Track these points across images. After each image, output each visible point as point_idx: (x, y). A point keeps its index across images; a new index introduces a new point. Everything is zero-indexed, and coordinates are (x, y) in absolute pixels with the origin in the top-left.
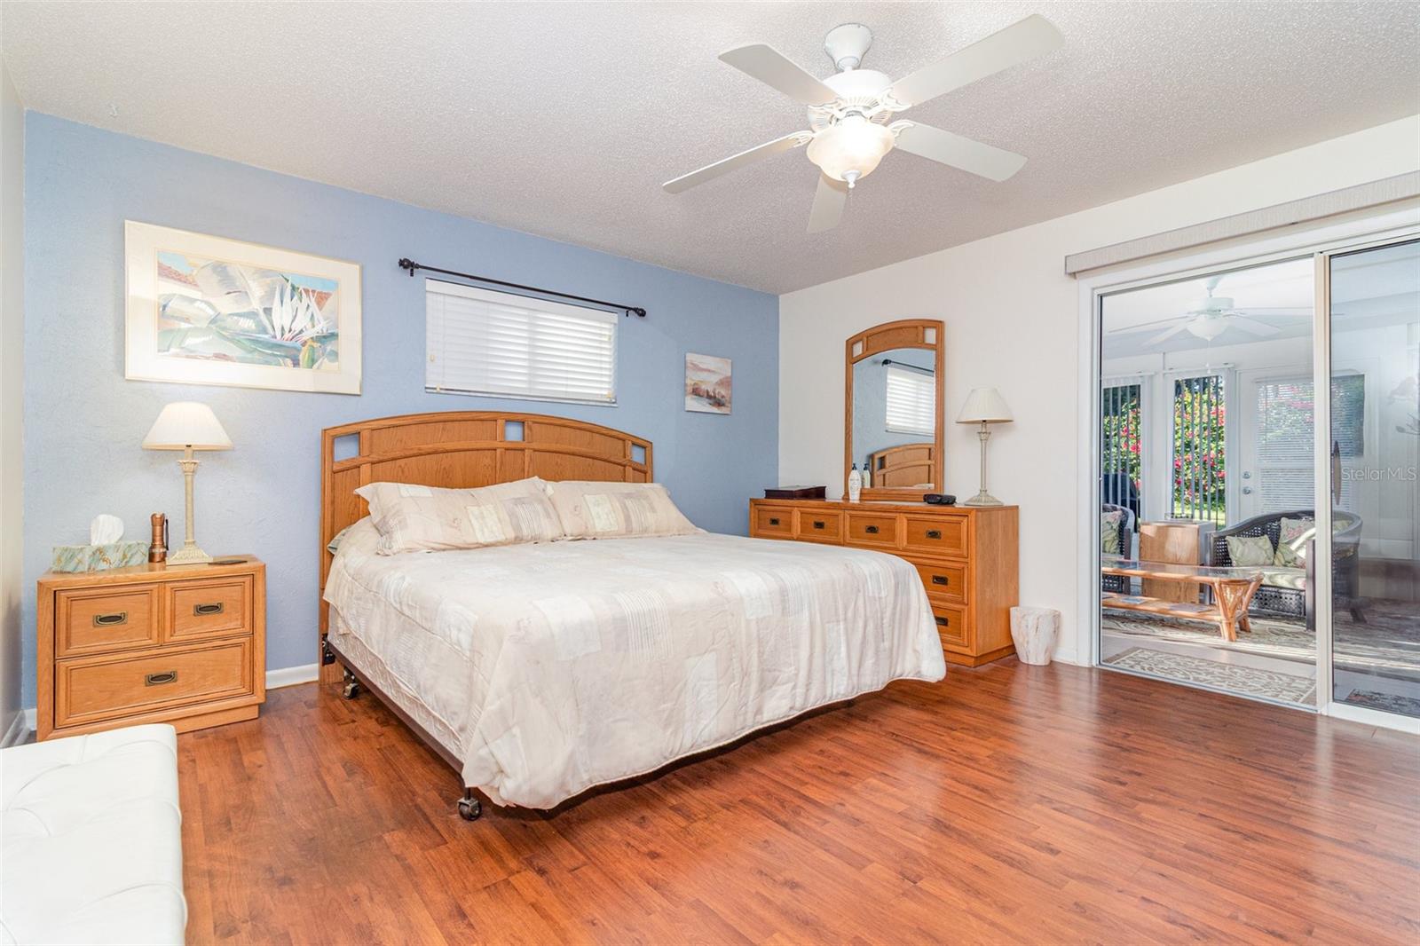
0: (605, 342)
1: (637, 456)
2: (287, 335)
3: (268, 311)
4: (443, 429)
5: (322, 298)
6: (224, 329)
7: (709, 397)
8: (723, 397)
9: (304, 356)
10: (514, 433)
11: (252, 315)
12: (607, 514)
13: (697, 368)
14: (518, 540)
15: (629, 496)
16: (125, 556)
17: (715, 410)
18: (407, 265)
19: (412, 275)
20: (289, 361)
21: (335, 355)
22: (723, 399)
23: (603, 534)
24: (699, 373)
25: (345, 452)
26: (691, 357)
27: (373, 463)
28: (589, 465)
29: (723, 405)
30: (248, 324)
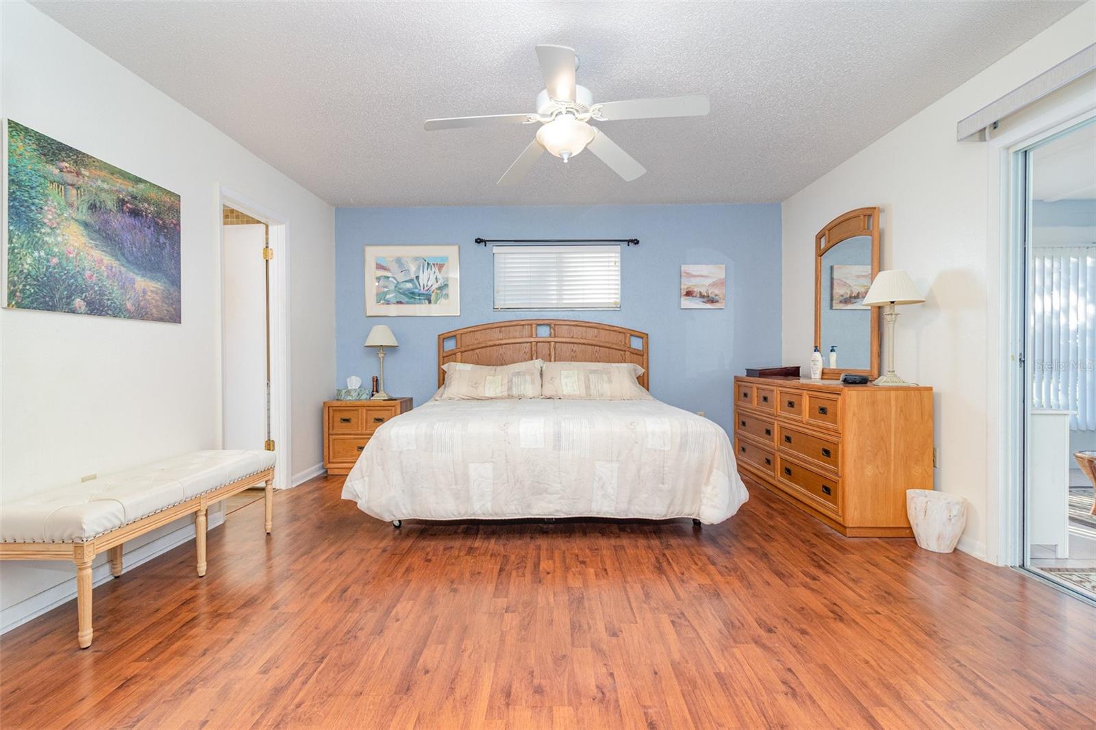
0: (612, 266)
1: (636, 344)
2: (426, 288)
3: (417, 277)
4: (500, 332)
5: (441, 267)
6: (400, 289)
7: (702, 296)
8: (716, 295)
9: (433, 298)
10: (544, 332)
11: (411, 281)
12: (573, 383)
13: (689, 275)
14: (510, 397)
15: (595, 372)
16: (359, 394)
17: (709, 306)
18: (479, 241)
19: (485, 246)
20: (427, 301)
21: (447, 296)
22: (717, 297)
23: (569, 396)
24: (692, 279)
25: (450, 345)
26: (684, 268)
27: (462, 352)
28: (596, 351)
29: (717, 301)
30: (409, 285)
